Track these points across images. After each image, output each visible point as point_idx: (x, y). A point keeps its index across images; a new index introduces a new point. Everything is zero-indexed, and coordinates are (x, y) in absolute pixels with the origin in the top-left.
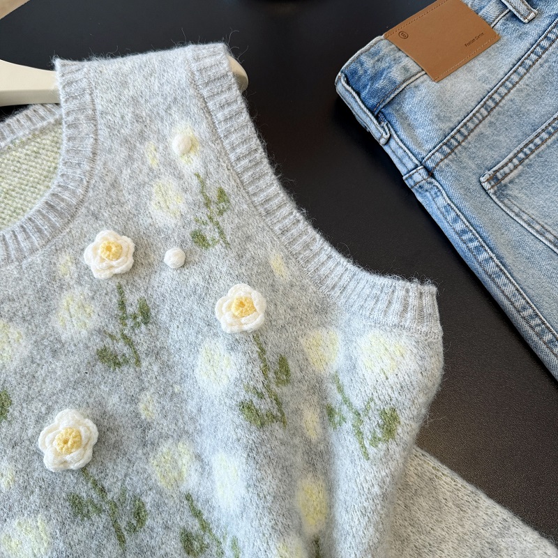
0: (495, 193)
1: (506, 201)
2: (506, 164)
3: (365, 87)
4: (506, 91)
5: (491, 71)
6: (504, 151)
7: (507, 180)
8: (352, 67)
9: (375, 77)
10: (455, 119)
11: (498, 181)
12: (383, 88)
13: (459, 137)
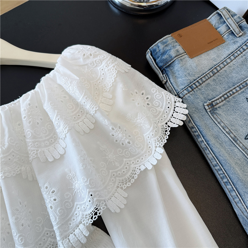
1: (215, 116)
2: (218, 99)
3: (158, 57)
4: (223, 66)
5: (218, 56)
6: (218, 93)
7: (217, 106)
8: (154, 48)
9: (164, 53)
10: (197, 76)
11: (213, 106)
12: (166, 59)
13: (197, 84)
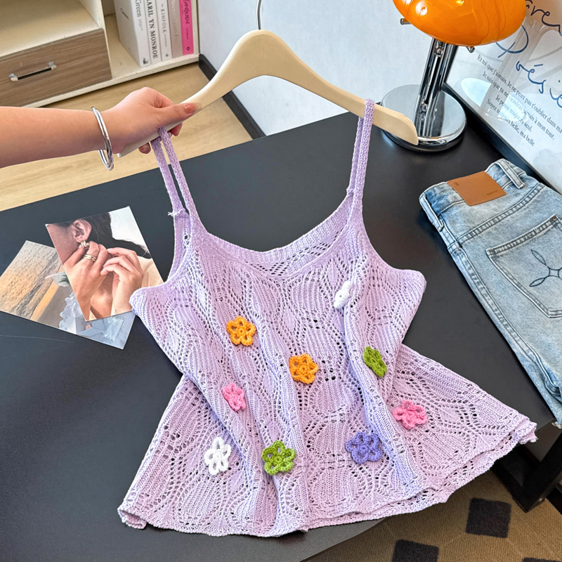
0: (492, 258)
1: (497, 262)
2: (501, 247)
4: (505, 216)
5: (499, 207)
6: (500, 241)
7: (499, 254)
8: (430, 191)
10: (476, 224)
11: (495, 253)
12: (443, 204)
13: (476, 231)
